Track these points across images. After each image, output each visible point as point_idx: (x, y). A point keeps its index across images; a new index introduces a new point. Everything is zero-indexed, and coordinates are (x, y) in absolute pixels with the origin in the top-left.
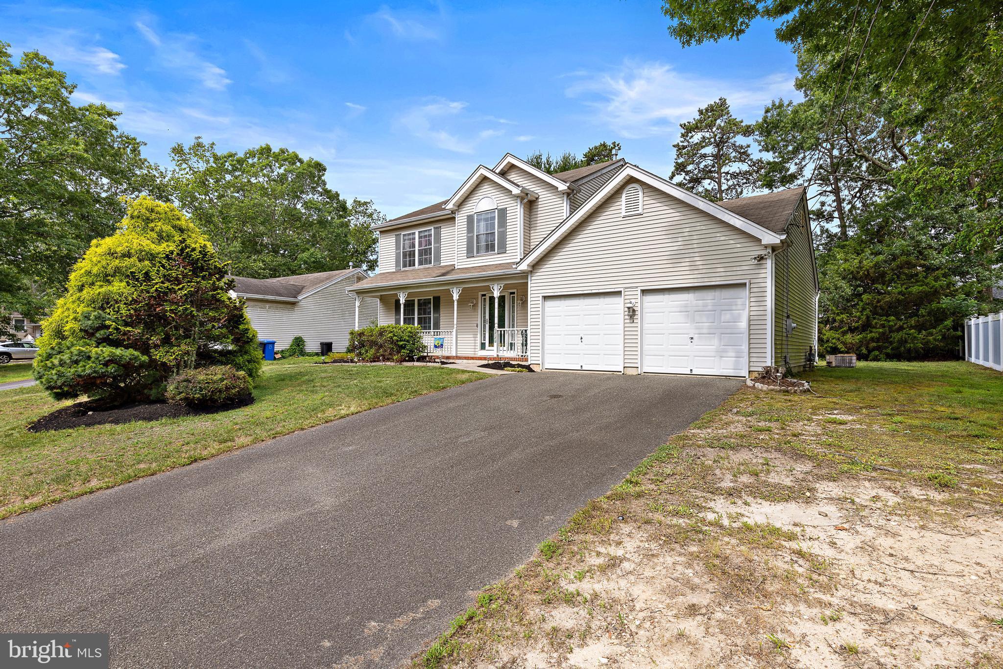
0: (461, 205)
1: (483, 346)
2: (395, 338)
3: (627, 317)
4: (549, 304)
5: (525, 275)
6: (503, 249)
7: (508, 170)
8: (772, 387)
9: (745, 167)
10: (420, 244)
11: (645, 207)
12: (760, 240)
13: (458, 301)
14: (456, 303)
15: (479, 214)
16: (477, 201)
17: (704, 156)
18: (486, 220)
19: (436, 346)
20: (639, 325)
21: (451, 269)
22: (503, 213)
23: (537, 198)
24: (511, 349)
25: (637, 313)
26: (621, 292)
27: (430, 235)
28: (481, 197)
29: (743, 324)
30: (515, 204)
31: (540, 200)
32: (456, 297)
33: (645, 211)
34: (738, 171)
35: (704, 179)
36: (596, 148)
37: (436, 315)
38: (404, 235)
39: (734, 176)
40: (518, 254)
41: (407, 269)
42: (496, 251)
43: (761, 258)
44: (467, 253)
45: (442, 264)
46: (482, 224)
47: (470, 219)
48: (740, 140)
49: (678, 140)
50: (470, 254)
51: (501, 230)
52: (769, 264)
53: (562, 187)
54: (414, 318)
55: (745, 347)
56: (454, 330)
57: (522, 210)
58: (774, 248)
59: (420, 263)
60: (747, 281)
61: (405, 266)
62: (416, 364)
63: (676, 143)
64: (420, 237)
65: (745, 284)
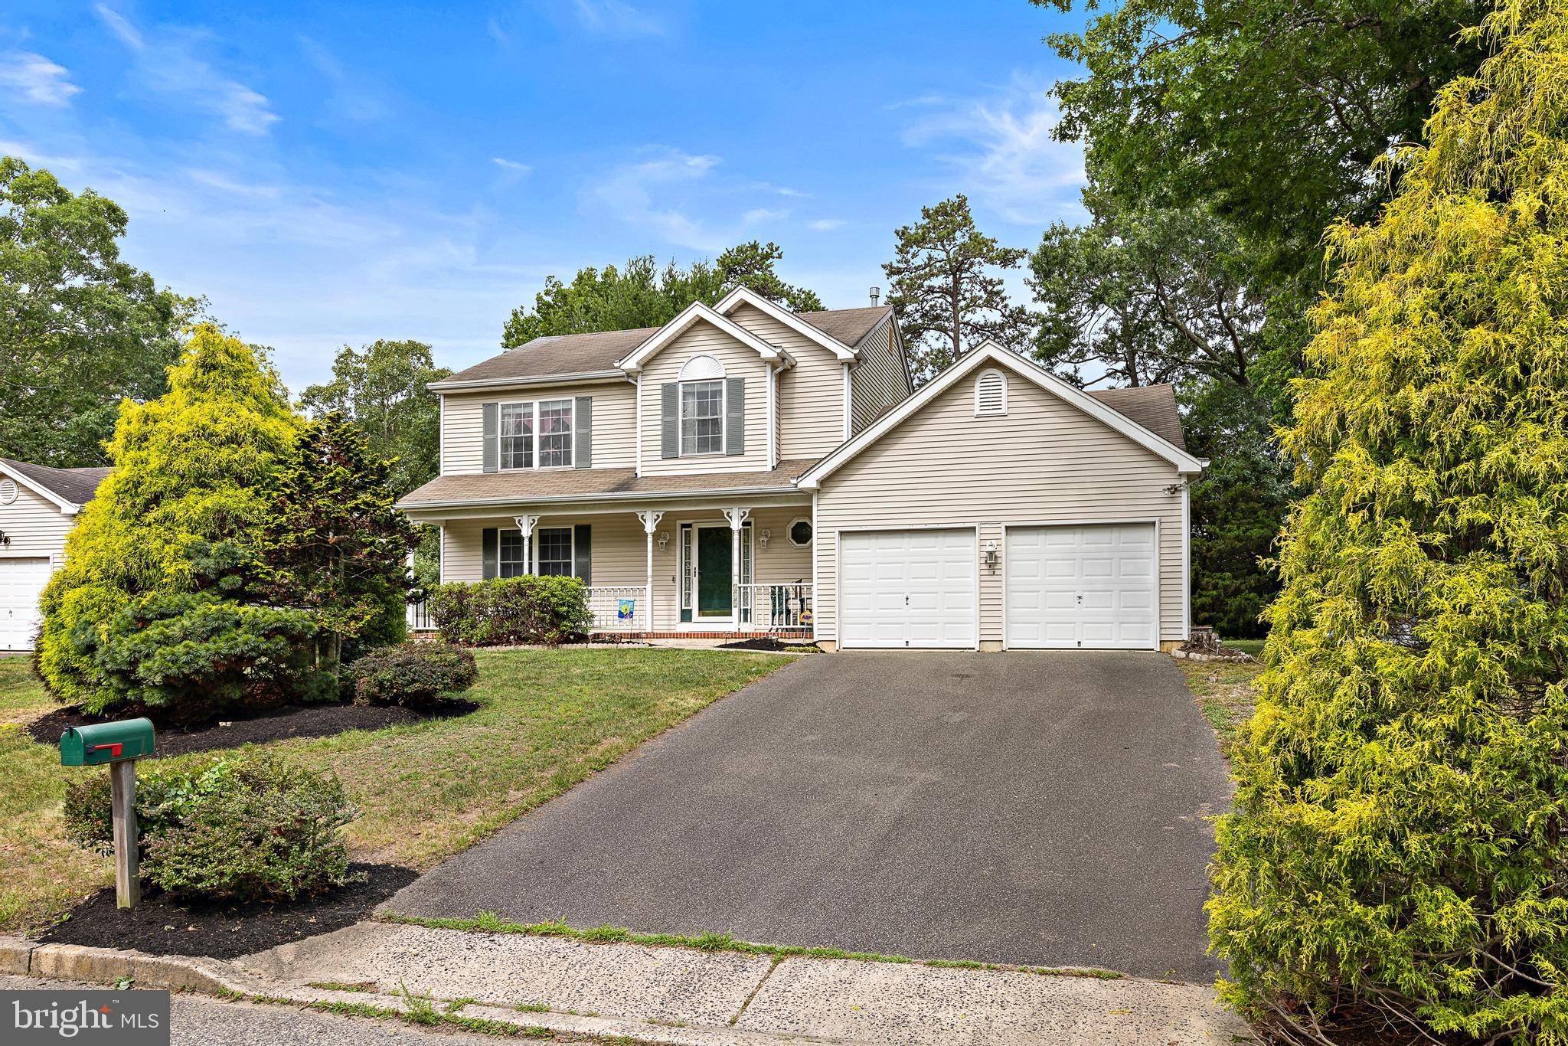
0: (647, 364)
1: (686, 616)
2: (553, 600)
3: (984, 566)
4: (851, 543)
5: (807, 495)
6: (737, 447)
7: (736, 311)
8: (1212, 657)
9: (995, 317)
10: (542, 429)
11: (1011, 405)
12: (1175, 467)
13: (654, 535)
14: (650, 539)
15: (688, 384)
16: (686, 360)
17: (931, 290)
18: (702, 395)
19: (621, 615)
20: (1004, 578)
21: (629, 479)
22: (737, 387)
23: (793, 366)
24: (746, 620)
25: (999, 560)
26: (974, 529)
27: (567, 411)
28: (693, 355)
29: (1152, 578)
30: (762, 374)
31: (798, 370)
32: (650, 527)
33: (1011, 411)
34: (982, 322)
35: (928, 329)
36: (740, 250)
37: (583, 560)
38: (504, 407)
39: (977, 329)
40: (770, 460)
41: (512, 470)
42: (724, 451)
43: (1174, 490)
44: (664, 450)
45: (594, 467)
46: (693, 402)
47: (669, 391)
48: (991, 272)
49: (894, 258)
50: (669, 450)
51: (733, 415)
52: (1184, 498)
53: (845, 353)
54: (522, 565)
55: (1153, 609)
56: (649, 587)
57: (774, 384)
58: (1190, 476)
59: (544, 461)
60: (1157, 520)
61: (504, 466)
62: (591, 646)
63: (887, 263)
64: (543, 414)
65: (1154, 523)
